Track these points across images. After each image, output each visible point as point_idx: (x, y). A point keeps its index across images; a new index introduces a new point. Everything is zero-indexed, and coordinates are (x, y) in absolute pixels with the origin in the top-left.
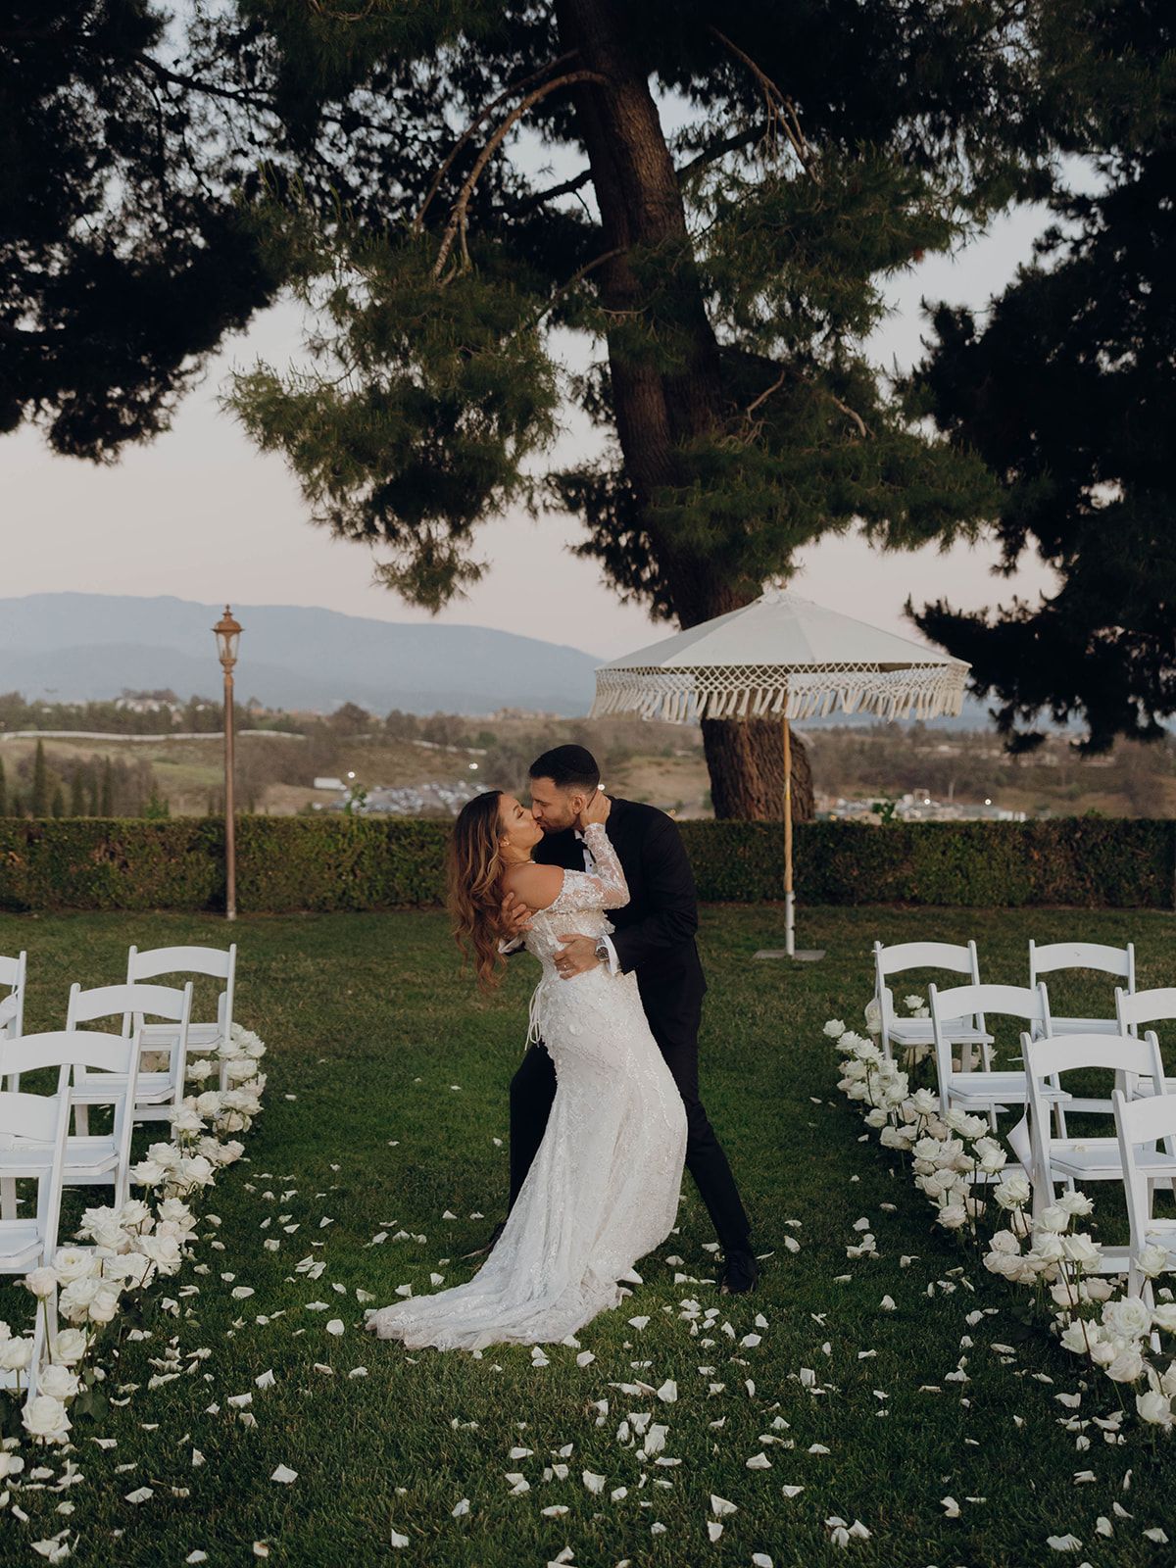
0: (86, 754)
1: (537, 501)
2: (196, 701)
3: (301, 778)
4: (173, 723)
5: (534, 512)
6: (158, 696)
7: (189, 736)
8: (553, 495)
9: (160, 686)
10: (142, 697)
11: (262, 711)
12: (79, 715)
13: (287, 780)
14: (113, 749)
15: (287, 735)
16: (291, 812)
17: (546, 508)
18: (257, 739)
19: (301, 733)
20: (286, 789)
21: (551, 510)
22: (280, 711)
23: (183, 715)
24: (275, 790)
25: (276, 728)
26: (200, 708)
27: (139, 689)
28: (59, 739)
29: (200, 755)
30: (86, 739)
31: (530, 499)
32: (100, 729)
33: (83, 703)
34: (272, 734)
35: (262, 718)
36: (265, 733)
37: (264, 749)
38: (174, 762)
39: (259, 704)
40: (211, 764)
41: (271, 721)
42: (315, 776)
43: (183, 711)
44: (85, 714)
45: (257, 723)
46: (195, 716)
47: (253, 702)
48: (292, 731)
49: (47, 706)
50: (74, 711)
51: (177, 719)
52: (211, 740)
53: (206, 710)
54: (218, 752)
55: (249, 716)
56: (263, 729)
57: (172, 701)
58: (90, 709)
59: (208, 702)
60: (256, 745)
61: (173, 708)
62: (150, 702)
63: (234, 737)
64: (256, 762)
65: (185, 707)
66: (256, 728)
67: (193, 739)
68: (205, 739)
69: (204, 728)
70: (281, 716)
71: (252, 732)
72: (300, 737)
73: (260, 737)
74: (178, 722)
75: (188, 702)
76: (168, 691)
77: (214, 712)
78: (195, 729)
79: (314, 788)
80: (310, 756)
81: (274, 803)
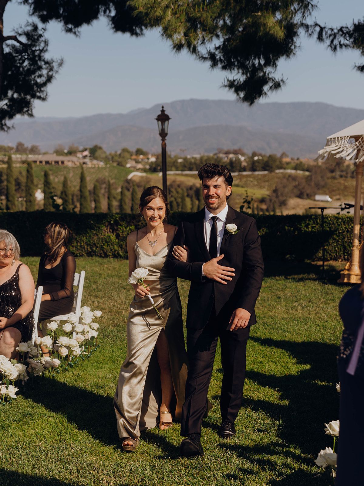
1: (336, 42)
2: (254, 154)
3: (307, 195)
4: (242, 166)
5: (335, 49)
6: (236, 152)
7: (250, 173)
8: (345, 38)
9: (236, 147)
10: (227, 153)
11: (287, 160)
12: (195, 163)
13: (300, 196)
15: (300, 172)
16: (300, 212)
17: (341, 46)
18: (284, 175)
19: (307, 170)
20: (299, 201)
21: (344, 47)
22: (298, 159)
23: (247, 162)
24: (293, 202)
25: (296, 168)
26: (256, 158)
27: (226, 149)
28: (187, 175)
29: (256, 183)
33: (198, 156)
34: (293, 172)
35: (288, 163)
36: (289, 171)
37: (288, 179)
38: (242, 187)
39: (287, 156)
40: (261, 187)
41: (293, 165)
42: (315, 194)
43: (247, 160)
44: (198, 162)
45: (285, 166)
46: (254, 163)
47: (284, 155)
48: (303, 170)
49: (180, 158)
50: (193, 161)
51: (244, 164)
52: (261, 175)
53: (259, 159)
54: (265, 181)
55: (280, 162)
56: (288, 169)
57: (243, 155)
58: (201, 159)
59: (260, 155)
60: (284, 177)
61: (242, 158)
62: (231, 156)
63: (273, 174)
64: (284, 187)
65: (249, 158)
66: (285, 169)
67: (252, 174)
68: (258, 175)
69: (258, 169)
70: (298, 162)
71: (281, 171)
72: (307, 173)
73: (286, 173)
74: (244, 166)
75: (250, 155)
76: (240, 150)
77: (263, 160)
78: (253, 169)
79: (315, 200)
80: (313, 184)
81: (293, 208)
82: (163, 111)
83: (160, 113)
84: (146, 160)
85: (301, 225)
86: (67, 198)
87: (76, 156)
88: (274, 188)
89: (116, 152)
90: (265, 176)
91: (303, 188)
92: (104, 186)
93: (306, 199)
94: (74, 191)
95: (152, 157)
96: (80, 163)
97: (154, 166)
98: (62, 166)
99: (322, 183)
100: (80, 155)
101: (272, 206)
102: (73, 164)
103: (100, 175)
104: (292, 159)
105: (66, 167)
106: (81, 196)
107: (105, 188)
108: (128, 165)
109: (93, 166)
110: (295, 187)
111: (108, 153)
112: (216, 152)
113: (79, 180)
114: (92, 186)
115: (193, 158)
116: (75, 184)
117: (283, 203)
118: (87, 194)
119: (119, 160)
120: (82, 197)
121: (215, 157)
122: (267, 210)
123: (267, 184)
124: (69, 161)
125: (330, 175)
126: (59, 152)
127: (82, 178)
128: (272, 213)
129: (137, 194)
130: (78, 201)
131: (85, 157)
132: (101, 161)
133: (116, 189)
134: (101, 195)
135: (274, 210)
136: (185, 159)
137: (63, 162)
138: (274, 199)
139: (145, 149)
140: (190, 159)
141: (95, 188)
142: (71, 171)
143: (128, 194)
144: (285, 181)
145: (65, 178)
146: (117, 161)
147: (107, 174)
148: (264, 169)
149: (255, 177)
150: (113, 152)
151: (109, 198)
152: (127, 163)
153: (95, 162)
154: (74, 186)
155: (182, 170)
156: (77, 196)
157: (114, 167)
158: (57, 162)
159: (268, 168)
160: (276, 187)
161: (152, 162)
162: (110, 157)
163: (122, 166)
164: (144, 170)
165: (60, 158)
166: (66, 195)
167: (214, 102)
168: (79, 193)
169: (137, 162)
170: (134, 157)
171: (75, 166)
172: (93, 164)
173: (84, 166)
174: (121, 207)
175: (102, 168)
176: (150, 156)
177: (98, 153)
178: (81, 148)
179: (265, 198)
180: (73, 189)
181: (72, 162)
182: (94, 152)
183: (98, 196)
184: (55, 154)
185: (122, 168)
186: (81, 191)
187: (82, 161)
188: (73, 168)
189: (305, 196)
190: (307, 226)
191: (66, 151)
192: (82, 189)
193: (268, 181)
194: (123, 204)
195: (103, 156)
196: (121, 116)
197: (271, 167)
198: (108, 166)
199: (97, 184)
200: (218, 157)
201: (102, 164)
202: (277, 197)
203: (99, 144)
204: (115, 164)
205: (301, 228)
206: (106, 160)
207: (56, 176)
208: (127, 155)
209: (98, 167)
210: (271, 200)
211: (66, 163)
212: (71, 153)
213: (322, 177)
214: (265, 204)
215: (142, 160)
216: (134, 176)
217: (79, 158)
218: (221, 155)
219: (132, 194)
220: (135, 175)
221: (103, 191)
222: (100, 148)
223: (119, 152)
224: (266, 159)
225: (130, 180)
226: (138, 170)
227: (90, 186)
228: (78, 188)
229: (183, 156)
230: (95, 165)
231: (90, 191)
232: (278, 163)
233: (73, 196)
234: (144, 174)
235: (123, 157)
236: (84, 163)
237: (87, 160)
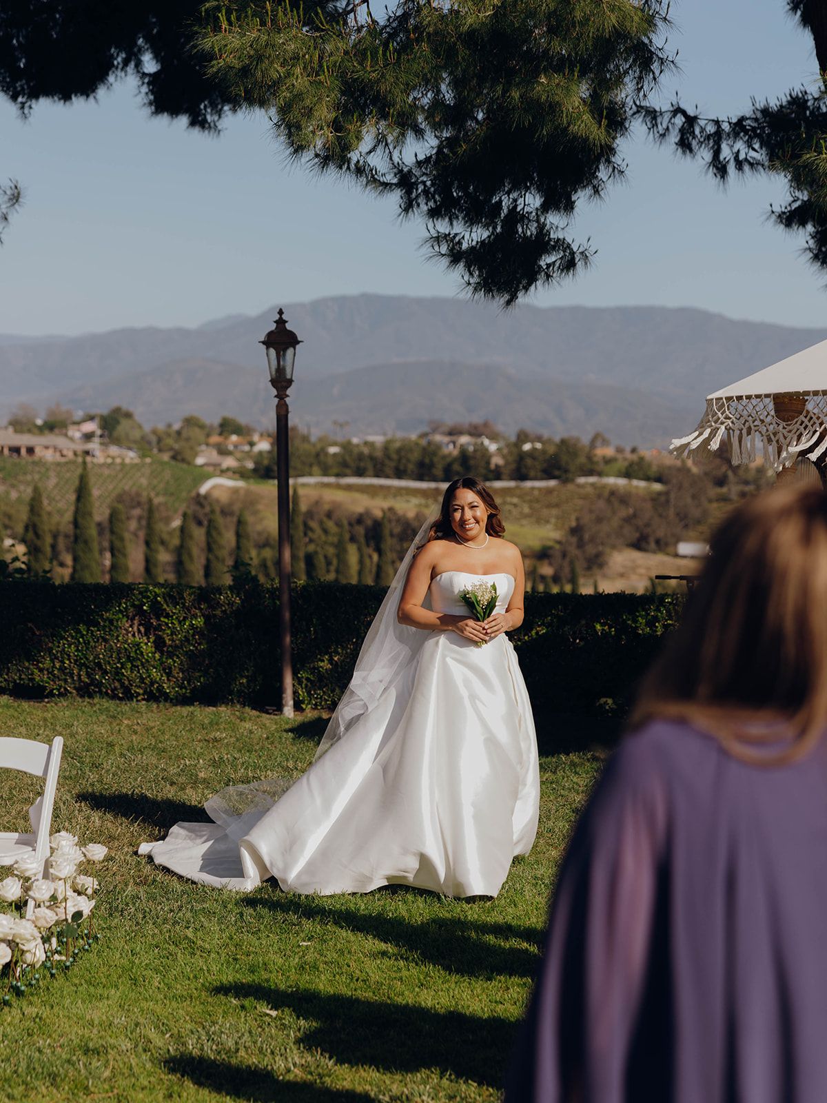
0: (378, 507)
1: (726, 153)
2: (523, 437)
3: (658, 542)
4: (492, 466)
6: (475, 432)
7: (512, 484)
9: (477, 419)
10: (453, 432)
11: (609, 452)
12: (372, 458)
13: (639, 544)
14: (415, 501)
15: (642, 484)
16: (638, 585)
17: (739, 164)
18: (599, 491)
19: (658, 480)
20: (637, 556)
21: (746, 167)
22: (634, 451)
23: (504, 457)
24: (621, 558)
25: (628, 474)
26: (527, 447)
27: (450, 420)
28: (349, 488)
29: (526, 510)
30: (382, 487)
31: (717, 153)
32: (400, 474)
33: (378, 439)
34: (622, 482)
35: (608, 461)
36: (611, 480)
37: (609, 501)
39: (605, 442)
40: (540, 521)
41: (621, 465)
42: (678, 540)
43: (505, 451)
44: (379, 454)
45: (601, 467)
46: (522, 457)
47: (598, 438)
48: (647, 479)
49: (334, 444)
50: (366, 451)
51: (497, 461)
52: (540, 489)
53: (534, 449)
54: (549, 506)
55: (590, 458)
56: (608, 475)
57: (494, 437)
58: (386, 447)
59: (539, 439)
60: (599, 496)
61: (493, 447)
62: (464, 439)
63: (570, 487)
64: (599, 520)
65: (508, 446)
66: (600, 474)
67: (517, 487)
68: (533, 489)
69: (532, 473)
70: (634, 457)
71: (592, 479)
72: (657, 487)
73: (604, 486)
74: (497, 466)
75: (513, 439)
76: (486, 425)
77: (544, 452)
78: (520, 474)
79: (676, 555)
80: (671, 512)
81: (622, 575)
82: (281, 322)
83: (273, 327)
84: (247, 448)
85: (635, 621)
86: (39, 543)
87: (66, 435)
88: (574, 524)
89: (169, 426)
90: (549, 491)
91: (647, 525)
92: (137, 512)
93: (654, 552)
94: (58, 524)
95: (260, 441)
96: (75, 454)
97: (266, 462)
98: (30, 459)
99: (695, 513)
100: (75, 433)
101: (567, 570)
102: (58, 454)
103: (127, 485)
104: (619, 450)
105: (40, 463)
106: (76, 539)
107: (140, 518)
108: (200, 461)
109: (109, 461)
110: (628, 520)
111: (147, 428)
112: (426, 429)
113: (73, 497)
114: (107, 512)
115: (366, 443)
116: (61, 505)
117: (596, 563)
118: (93, 532)
119: (176, 446)
120: (78, 539)
121: (423, 442)
122: (556, 579)
123: (554, 512)
124: (47, 447)
125: (713, 491)
126: (18, 425)
127: (82, 492)
128: (568, 589)
129: (220, 534)
130: (68, 550)
131: (88, 437)
132: (130, 449)
133: (168, 520)
134: (127, 536)
135: (573, 581)
136: (347, 446)
137: (31, 450)
138: (573, 551)
139: (243, 420)
140: (357, 446)
141: (114, 517)
142: (52, 474)
143: (199, 534)
144: (601, 504)
145: (36, 490)
146: (171, 449)
147: (144, 481)
148: (548, 474)
149: (523, 495)
150: (161, 427)
151: (147, 543)
152: (196, 455)
153: (114, 450)
154: (59, 510)
155: (337, 475)
156: (67, 536)
157: (162, 463)
158: (16, 450)
159: (557, 473)
160: (578, 519)
161: (261, 453)
162: (154, 439)
163: (183, 460)
164: (241, 474)
165: (24, 440)
166: (37, 535)
167: (420, 301)
168: (70, 529)
169: (223, 452)
170: (215, 439)
171: (63, 460)
172: (109, 456)
173: (89, 459)
174: (179, 566)
175: (134, 466)
176: (256, 438)
177: (123, 427)
178: (79, 414)
179: (550, 548)
180: (56, 518)
181: (55, 448)
182: (111, 425)
183: (122, 539)
184: (11, 429)
185: (184, 466)
186: (76, 523)
187: (80, 447)
188: (58, 464)
189: (653, 545)
190: (651, 623)
191: (39, 422)
192: (80, 520)
193: (557, 505)
194: (185, 558)
195: (136, 434)
196: (183, 333)
197: (566, 471)
198: (148, 460)
199: (120, 506)
200: (429, 443)
201: (131, 456)
202: (581, 545)
203: (125, 406)
204: (166, 457)
205: (637, 628)
206: (143, 445)
207: (13, 486)
208: (197, 433)
209: (123, 464)
210: (564, 555)
211: (38, 450)
212: (51, 427)
213: (694, 497)
214: (550, 564)
215: (236, 446)
216: (214, 487)
217: (72, 439)
218: (438, 438)
219: (208, 534)
220: (219, 486)
221: (133, 525)
222: (128, 415)
223: (176, 426)
224: (551, 450)
225: (206, 497)
226: (223, 472)
227: (100, 513)
228: (69, 516)
229: (339, 439)
230: (113, 458)
231: (99, 524)
232: (582, 459)
233: (55, 537)
234: (240, 484)
235: (188, 439)
236: (87, 453)
237: (94, 446)
